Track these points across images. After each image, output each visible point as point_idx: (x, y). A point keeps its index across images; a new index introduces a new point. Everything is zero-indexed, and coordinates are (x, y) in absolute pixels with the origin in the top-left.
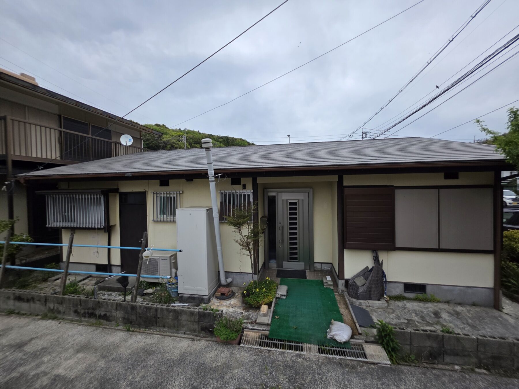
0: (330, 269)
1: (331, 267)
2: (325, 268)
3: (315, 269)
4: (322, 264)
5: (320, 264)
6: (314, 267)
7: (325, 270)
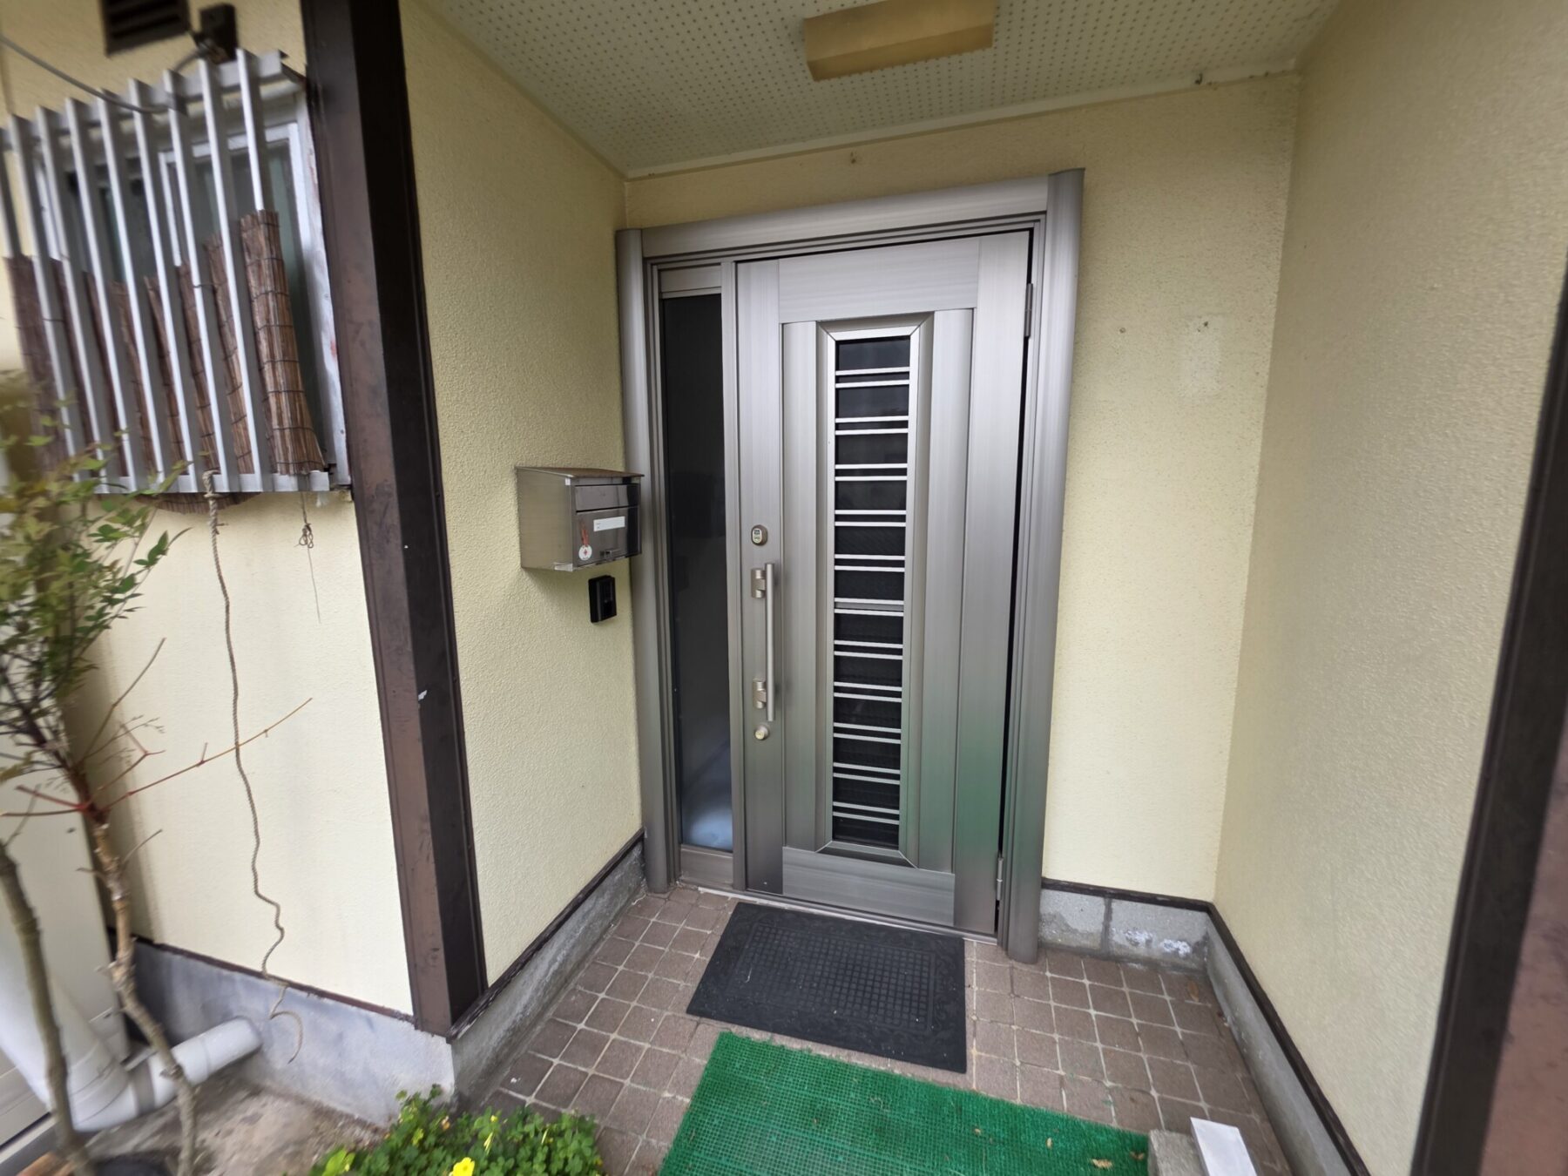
0: (1184, 949)
1: (1197, 936)
2: (1142, 937)
3: (1050, 933)
4: (1117, 905)
5: (1099, 901)
6: (1038, 919)
7: (1141, 951)
